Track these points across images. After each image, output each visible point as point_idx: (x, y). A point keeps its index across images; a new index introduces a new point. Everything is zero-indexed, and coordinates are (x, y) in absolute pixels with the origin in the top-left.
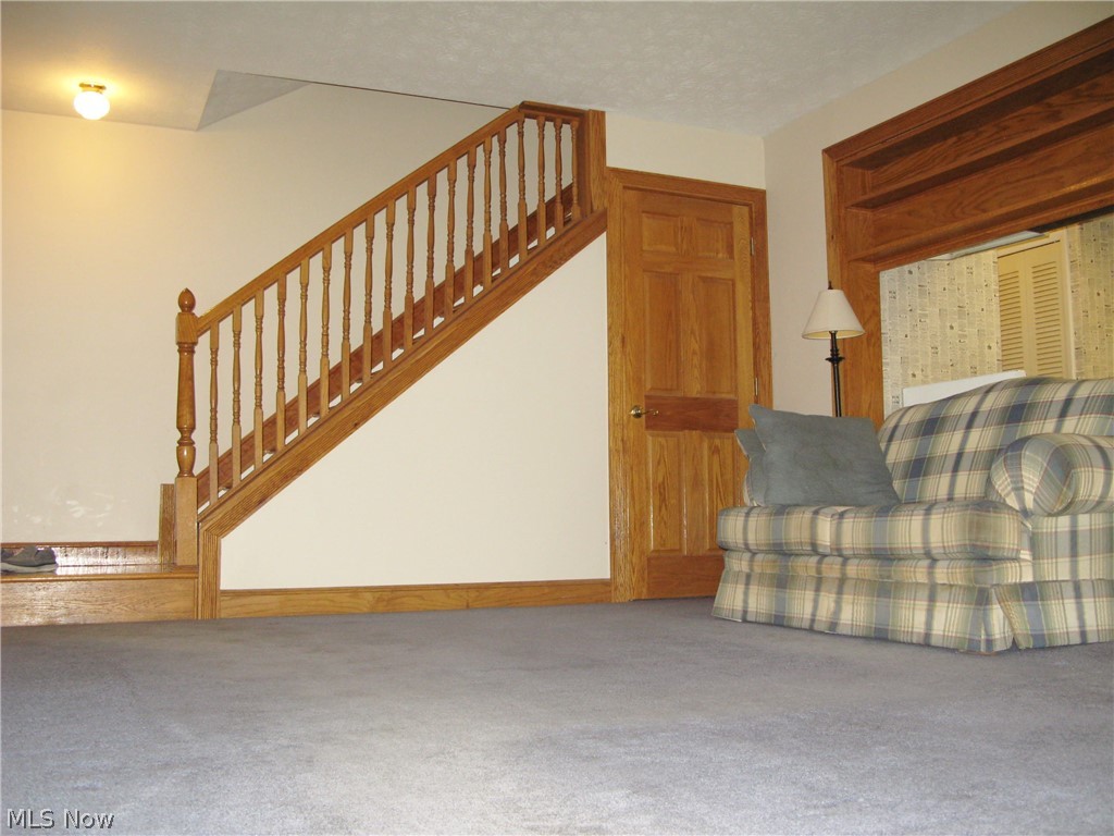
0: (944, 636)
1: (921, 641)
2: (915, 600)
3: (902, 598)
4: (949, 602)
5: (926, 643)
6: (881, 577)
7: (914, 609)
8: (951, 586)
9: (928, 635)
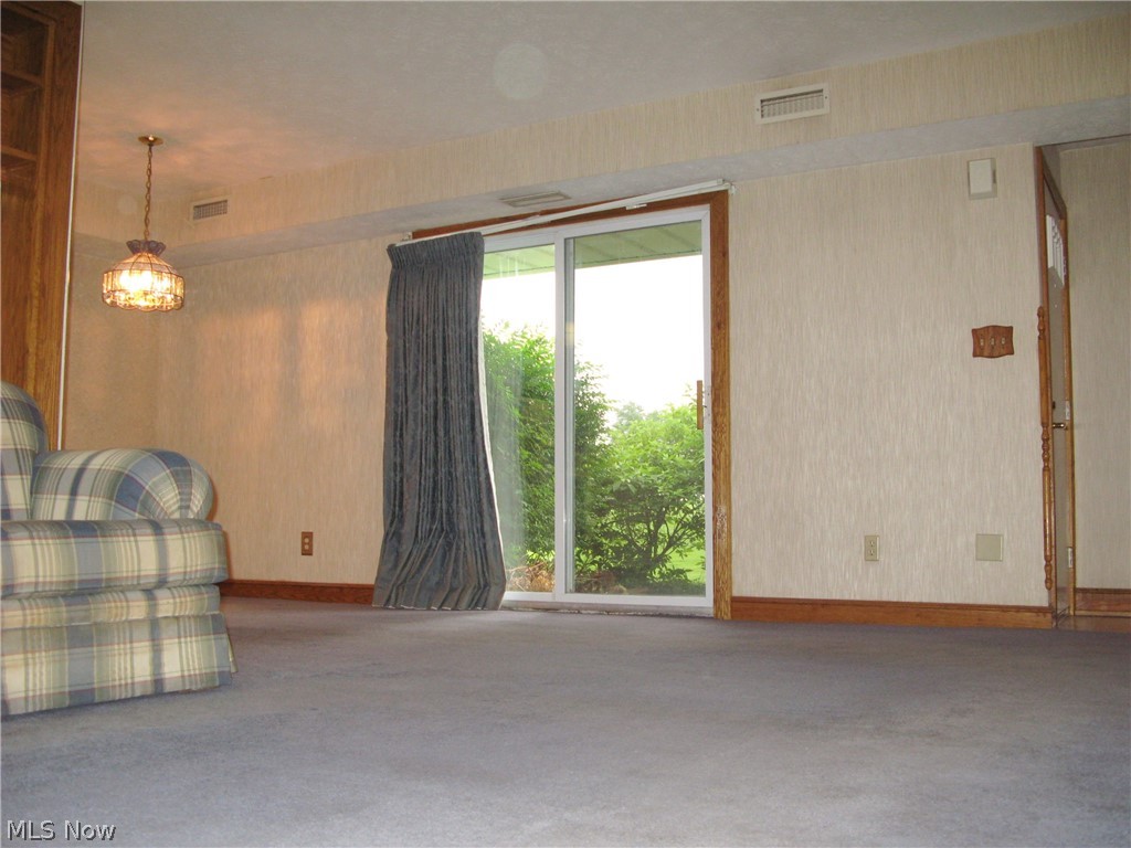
0: (183, 676)
1: (150, 690)
2: (131, 642)
3: (112, 644)
4: (179, 637)
5: (158, 691)
6: (72, 620)
7: (132, 653)
8: (177, 618)
9: (158, 682)
